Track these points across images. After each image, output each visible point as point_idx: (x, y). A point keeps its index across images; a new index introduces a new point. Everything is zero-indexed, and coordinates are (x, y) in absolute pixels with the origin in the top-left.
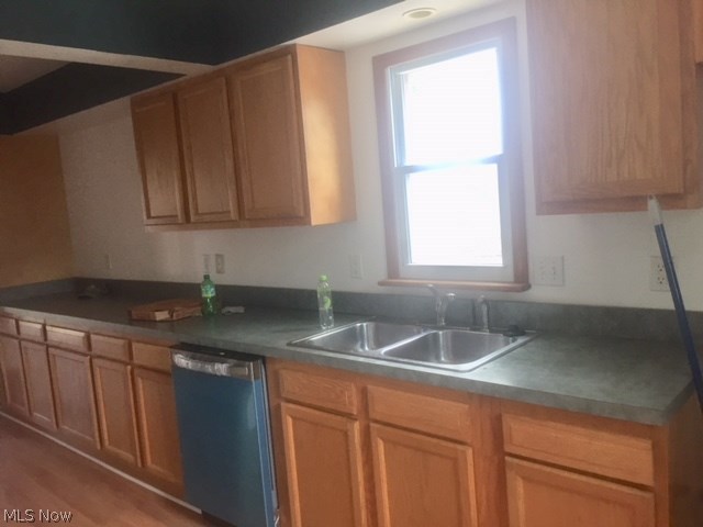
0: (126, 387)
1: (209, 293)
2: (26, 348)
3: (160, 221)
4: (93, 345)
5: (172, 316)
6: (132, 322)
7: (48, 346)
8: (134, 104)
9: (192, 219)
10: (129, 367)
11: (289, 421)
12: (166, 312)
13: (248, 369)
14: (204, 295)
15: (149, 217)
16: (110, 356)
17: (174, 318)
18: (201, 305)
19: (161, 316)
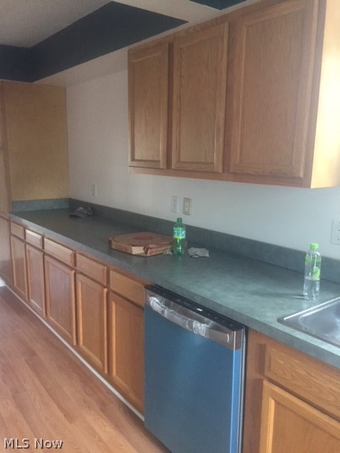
0: (101, 306)
1: (180, 235)
2: (29, 251)
3: (142, 164)
4: (78, 264)
5: (146, 252)
6: (111, 251)
7: (44, 254)
8: (131, 55)
9: (173, 167)
10: (106, 290)
11: (272, 404)
12: (142, 248)
13: (229, 337)
14: (176, 236)
15: (133, 159)
16: (91, 276)
17: (148, 255)
18: (171, 244)
19: (137, 250)
